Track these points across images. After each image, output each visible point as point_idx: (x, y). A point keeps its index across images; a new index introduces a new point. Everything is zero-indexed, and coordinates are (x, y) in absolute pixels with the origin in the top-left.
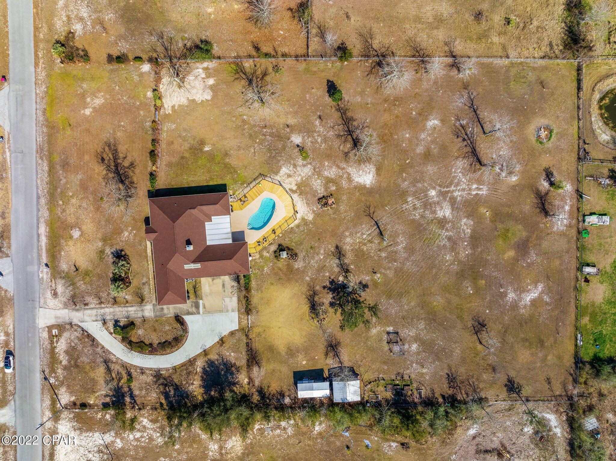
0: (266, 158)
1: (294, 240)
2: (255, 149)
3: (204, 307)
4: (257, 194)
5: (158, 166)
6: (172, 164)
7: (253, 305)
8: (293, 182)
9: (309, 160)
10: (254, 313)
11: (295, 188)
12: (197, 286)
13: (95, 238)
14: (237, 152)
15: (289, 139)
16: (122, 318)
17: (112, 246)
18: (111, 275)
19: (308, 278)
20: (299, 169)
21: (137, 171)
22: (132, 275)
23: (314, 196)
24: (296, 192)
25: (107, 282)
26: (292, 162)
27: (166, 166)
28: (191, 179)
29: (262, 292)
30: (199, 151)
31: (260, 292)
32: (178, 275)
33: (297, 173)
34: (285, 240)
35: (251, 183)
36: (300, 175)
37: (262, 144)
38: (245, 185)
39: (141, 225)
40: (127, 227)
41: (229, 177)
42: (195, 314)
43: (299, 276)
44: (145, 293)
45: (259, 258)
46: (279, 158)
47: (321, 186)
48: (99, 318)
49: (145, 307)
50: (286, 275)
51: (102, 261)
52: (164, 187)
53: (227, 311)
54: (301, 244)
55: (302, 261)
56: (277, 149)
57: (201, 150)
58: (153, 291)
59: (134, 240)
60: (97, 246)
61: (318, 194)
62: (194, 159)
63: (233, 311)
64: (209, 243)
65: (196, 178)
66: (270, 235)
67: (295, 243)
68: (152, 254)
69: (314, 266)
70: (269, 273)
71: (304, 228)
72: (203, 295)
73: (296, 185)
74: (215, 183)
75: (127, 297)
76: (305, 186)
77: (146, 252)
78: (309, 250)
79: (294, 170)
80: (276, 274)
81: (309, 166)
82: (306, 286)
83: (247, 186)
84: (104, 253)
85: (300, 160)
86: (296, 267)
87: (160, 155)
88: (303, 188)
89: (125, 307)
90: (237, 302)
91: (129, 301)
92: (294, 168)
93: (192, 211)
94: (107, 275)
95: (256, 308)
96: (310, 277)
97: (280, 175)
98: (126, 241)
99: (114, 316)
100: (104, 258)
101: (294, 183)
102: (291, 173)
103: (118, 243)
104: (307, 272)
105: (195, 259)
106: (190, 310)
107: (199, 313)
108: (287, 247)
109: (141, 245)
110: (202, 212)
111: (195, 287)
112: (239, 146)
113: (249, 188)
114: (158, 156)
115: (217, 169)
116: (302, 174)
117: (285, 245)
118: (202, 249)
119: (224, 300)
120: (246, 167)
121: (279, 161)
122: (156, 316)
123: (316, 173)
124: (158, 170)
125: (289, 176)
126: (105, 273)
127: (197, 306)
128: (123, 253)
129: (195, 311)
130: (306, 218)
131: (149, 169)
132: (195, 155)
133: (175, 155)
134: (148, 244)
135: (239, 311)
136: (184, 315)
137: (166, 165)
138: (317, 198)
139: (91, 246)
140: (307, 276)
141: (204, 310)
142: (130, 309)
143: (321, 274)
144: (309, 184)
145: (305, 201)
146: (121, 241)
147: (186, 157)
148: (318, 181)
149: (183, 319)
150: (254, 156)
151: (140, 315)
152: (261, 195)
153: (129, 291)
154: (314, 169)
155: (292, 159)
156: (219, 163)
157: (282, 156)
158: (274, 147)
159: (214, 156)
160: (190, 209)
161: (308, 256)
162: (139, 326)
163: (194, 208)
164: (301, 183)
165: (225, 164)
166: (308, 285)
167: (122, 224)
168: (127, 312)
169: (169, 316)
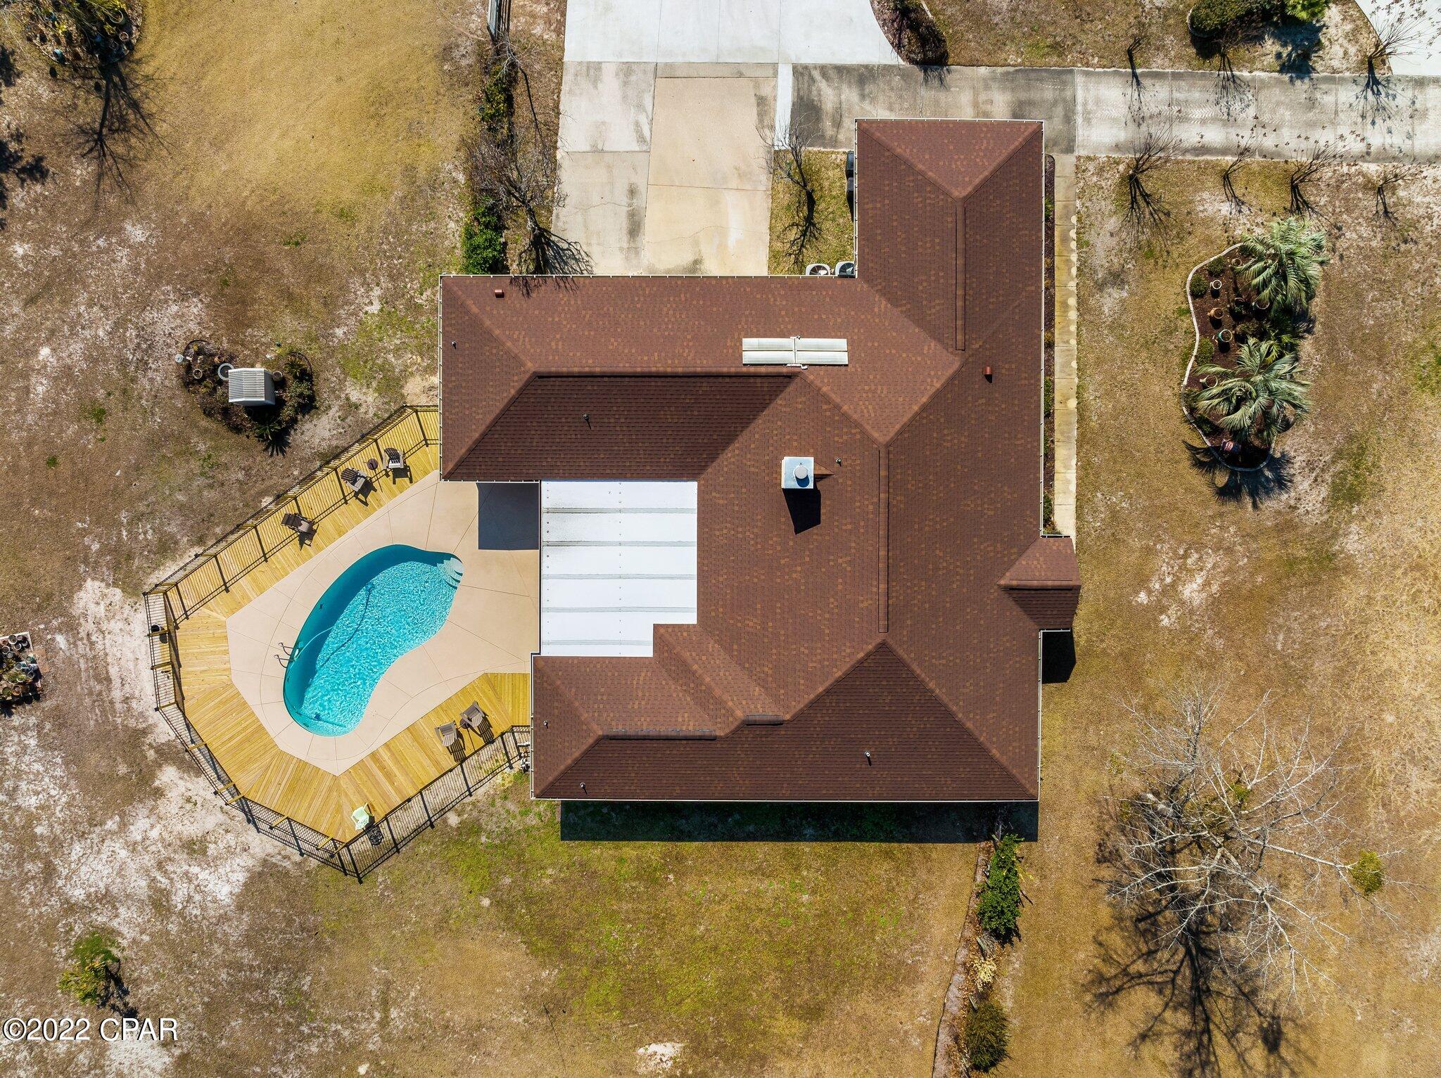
0: (323, 965)
1: (195, 465)
2: (384, 1023)
3: (763, 104)
4: (390, 763)
5: (959, 978)
6: (878, 981)
7: (468, 94)
8: (173, 809)
9: (78, 929)
10: (466, 46)
11: (168, 775)
12: (793, 234)
13: (1376, 578)
14: (486, 1016)
15: (183, 1059)
16: (1263, 85)
17: (1287, 526)
18: (1307, 346)
19: (137, 233)
20: (140, 885)
21: (1085, 956)
22: (1179, 339)
23: (60, 719)
24: (159, 750)
25: (1336, 310)
26: (173, 928)
27: (913, 968)
28: (772, 887)
29: (410, 171)
30: (713, 1044)
31: (422, 173)
32: (894, 301)
33: (148, 860)
34: (247, 470)
35: (418, 831)
36: (133, 847)
37: (340, 1045)
38: (453, 819)
39: (1101, 636)
40: (1185, 630)
41: (546, 880)
42: (824, 70)
43: (185, 247)
44: (1113, 223)
45: (406, 374)
46: (246, 956)
47: (18, 774)
48: (1403, 97)
49: (1122, 135)
50: (260, 263)
51: (1351, 438)
52: (939, 850)
53: (627, 70)
54: (155, 442)
55: (160, 340)
56: (253, 1008)
57: (697, 1046)
58: (1066, 228)
59: (1149, 551)
60: (1371, 529)
61: (39, 727)
62: (744, 997)
63: (593, 71)
64: (686, 493)
65: (743, 886)
66: (328, 511)
67: (191, 453)
68: (1050, 456)
69: (90, 304)
70: (356, 284)
71: (133, 536)
72: (763, 180)
73: (158, 793)
74: (630, 850)
75: (1226, 208)
76: (111, 778)
77: (1085, 468)
78: (113, 404)
79: (164, 882)
80: (317, 273)
81: (78, 894)
82: (150, 189)
83: (443, 811)
84: (1335, 488)
85: (129, 933)
86: (195, 308)
87: (945, 1038)
88: (123, 769)
89: (1244, 152)
90: (563, 121)
91: (1212, 181)
92: (166, 894)
93: (764, 708)
94: (1333, 352)
95: (457, 79)
96: (123, 242)
97: (246, 861)
98: (1200, 547)
99: (1311, 103)
100: (1339, 454)
101: (171, 805)
102: (181, 865)
103: (1247, 536)
104: (135, 270)
105: (775, 392)
106: (850, 95)
107: (801, 72)
108: (237, 429)
109: (1114, 515)
110: (705, 699)
111: (809, 227)
112: (474, 1047)
113: (435, 798)
114: (956, 1039)
115: (612, 934)
116: (123, 854)
117: (250, 440)
118: (730, 456)
119: (641, 139)
120: (442, 925)
121: (249, 940)
122: (1062, 76)
123: (45, 848)
124: (963, 955)
125: (195, 848)
126: (1343, 368)
127: (806, 111)
128: (1222, 479)
129: (823, 85)
130: (117, 594)
131: (1016, 958)
132: (736, 1022)
133: (853, 1028)
134: (1065, 520)
135: (557, 65)
136: (887, 69)
137: (912, 976)
138: (47, 704)
139: (1409, 534)
140: (136, 250)
141: (766, 91)
142: (1215, 136)
143: (54, 251)
144: (84, 790)
145: (117, 694)
146: (1229, 551)
147: (790, 1011)
148: (33, 801)
149: (898, 46)
150: (388, 983)
151: (1157, 96)
152: (363, 754)
153: (1208, 241)
154: (49, 872)
155: (172, 947)
156: (599, 962)
157: (229, 965)
158: (270, 1026)
159: (624, 1009)
160: (777, 724)
161: (123, 364)
162: (1165, 28)
163: (749, 724)
164: (130, 799)
165: (565, 955)
166: (131, 195)
167: (1211, 650)
168: (1229, 120)
169: (983, 71)
